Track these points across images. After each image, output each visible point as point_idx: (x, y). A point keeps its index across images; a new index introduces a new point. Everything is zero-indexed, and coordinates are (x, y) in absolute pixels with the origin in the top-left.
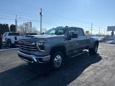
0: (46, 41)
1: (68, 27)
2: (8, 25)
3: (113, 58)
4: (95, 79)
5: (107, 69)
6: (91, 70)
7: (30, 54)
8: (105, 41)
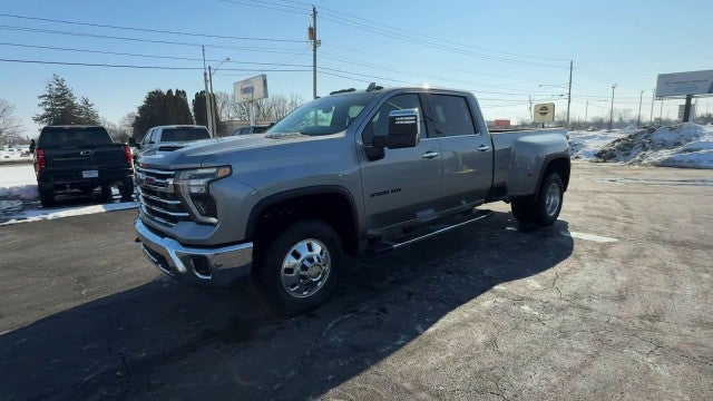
0: (222, 172)
1: (380, 88)
2: (184, 93)
3: (642, 250)
4: (479, 374)
5: (574, 316)
6: (483, 320)
7: (162, 235)
8: (634, 152)
